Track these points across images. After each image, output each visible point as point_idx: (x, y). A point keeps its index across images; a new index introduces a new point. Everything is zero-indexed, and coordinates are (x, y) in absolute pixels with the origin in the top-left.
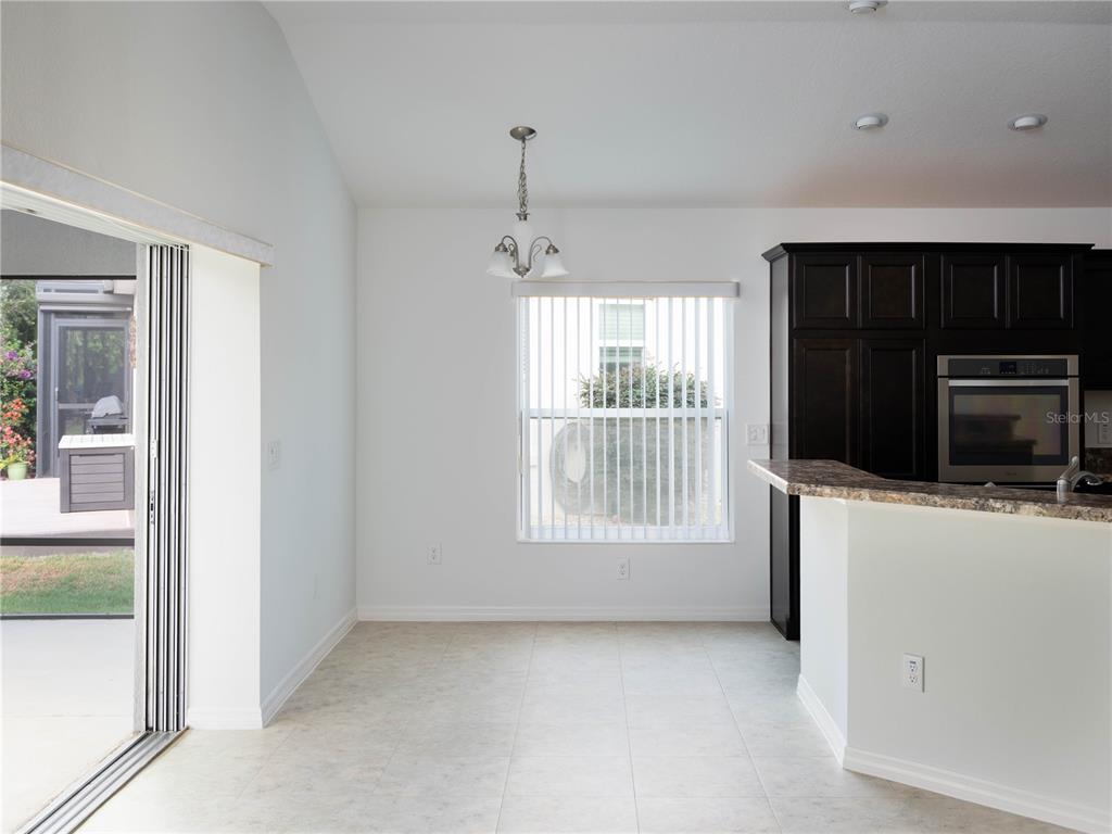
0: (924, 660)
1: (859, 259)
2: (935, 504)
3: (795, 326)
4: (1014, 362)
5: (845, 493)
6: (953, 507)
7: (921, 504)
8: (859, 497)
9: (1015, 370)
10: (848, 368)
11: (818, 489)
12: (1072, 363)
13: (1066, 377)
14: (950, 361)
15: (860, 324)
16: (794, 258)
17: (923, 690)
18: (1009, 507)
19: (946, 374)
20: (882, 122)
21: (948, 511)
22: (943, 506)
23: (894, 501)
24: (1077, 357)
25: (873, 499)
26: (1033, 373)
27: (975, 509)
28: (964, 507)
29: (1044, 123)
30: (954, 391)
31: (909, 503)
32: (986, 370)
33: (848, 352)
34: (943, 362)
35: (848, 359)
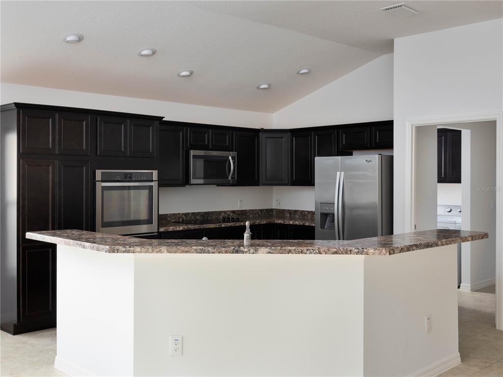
0: (183, 338)
1: (57, 116)
2: (209, 252)
3: (21, 151)
4: (131, 174)
5: (150, 250)
6: (220, 253)
7: (200, 253)
8: (160, 251)
9: (131, 177)
10: (51, 176)
11: (131, 249)
12: (155, 173)
13: (152, 181)
14: (102, 173)
15: (57, 152)
16: (21, 111)
17: (182, 355)
18: (252, 251)
19: (100, 180)
20: (80, 39)
21: (217, 255)
22: (213, 253)
23: (183, 252)
24: (157, 171)
25: (169, 252)
26: (139, 179)
27: (233, 253)
28: (226, 252)
29: (155, 53)
30: (104, 188)
31: (193, 253)
32: (118, 178)
33: (50, 167)
34: (99, 173)
35: (50, 171)
